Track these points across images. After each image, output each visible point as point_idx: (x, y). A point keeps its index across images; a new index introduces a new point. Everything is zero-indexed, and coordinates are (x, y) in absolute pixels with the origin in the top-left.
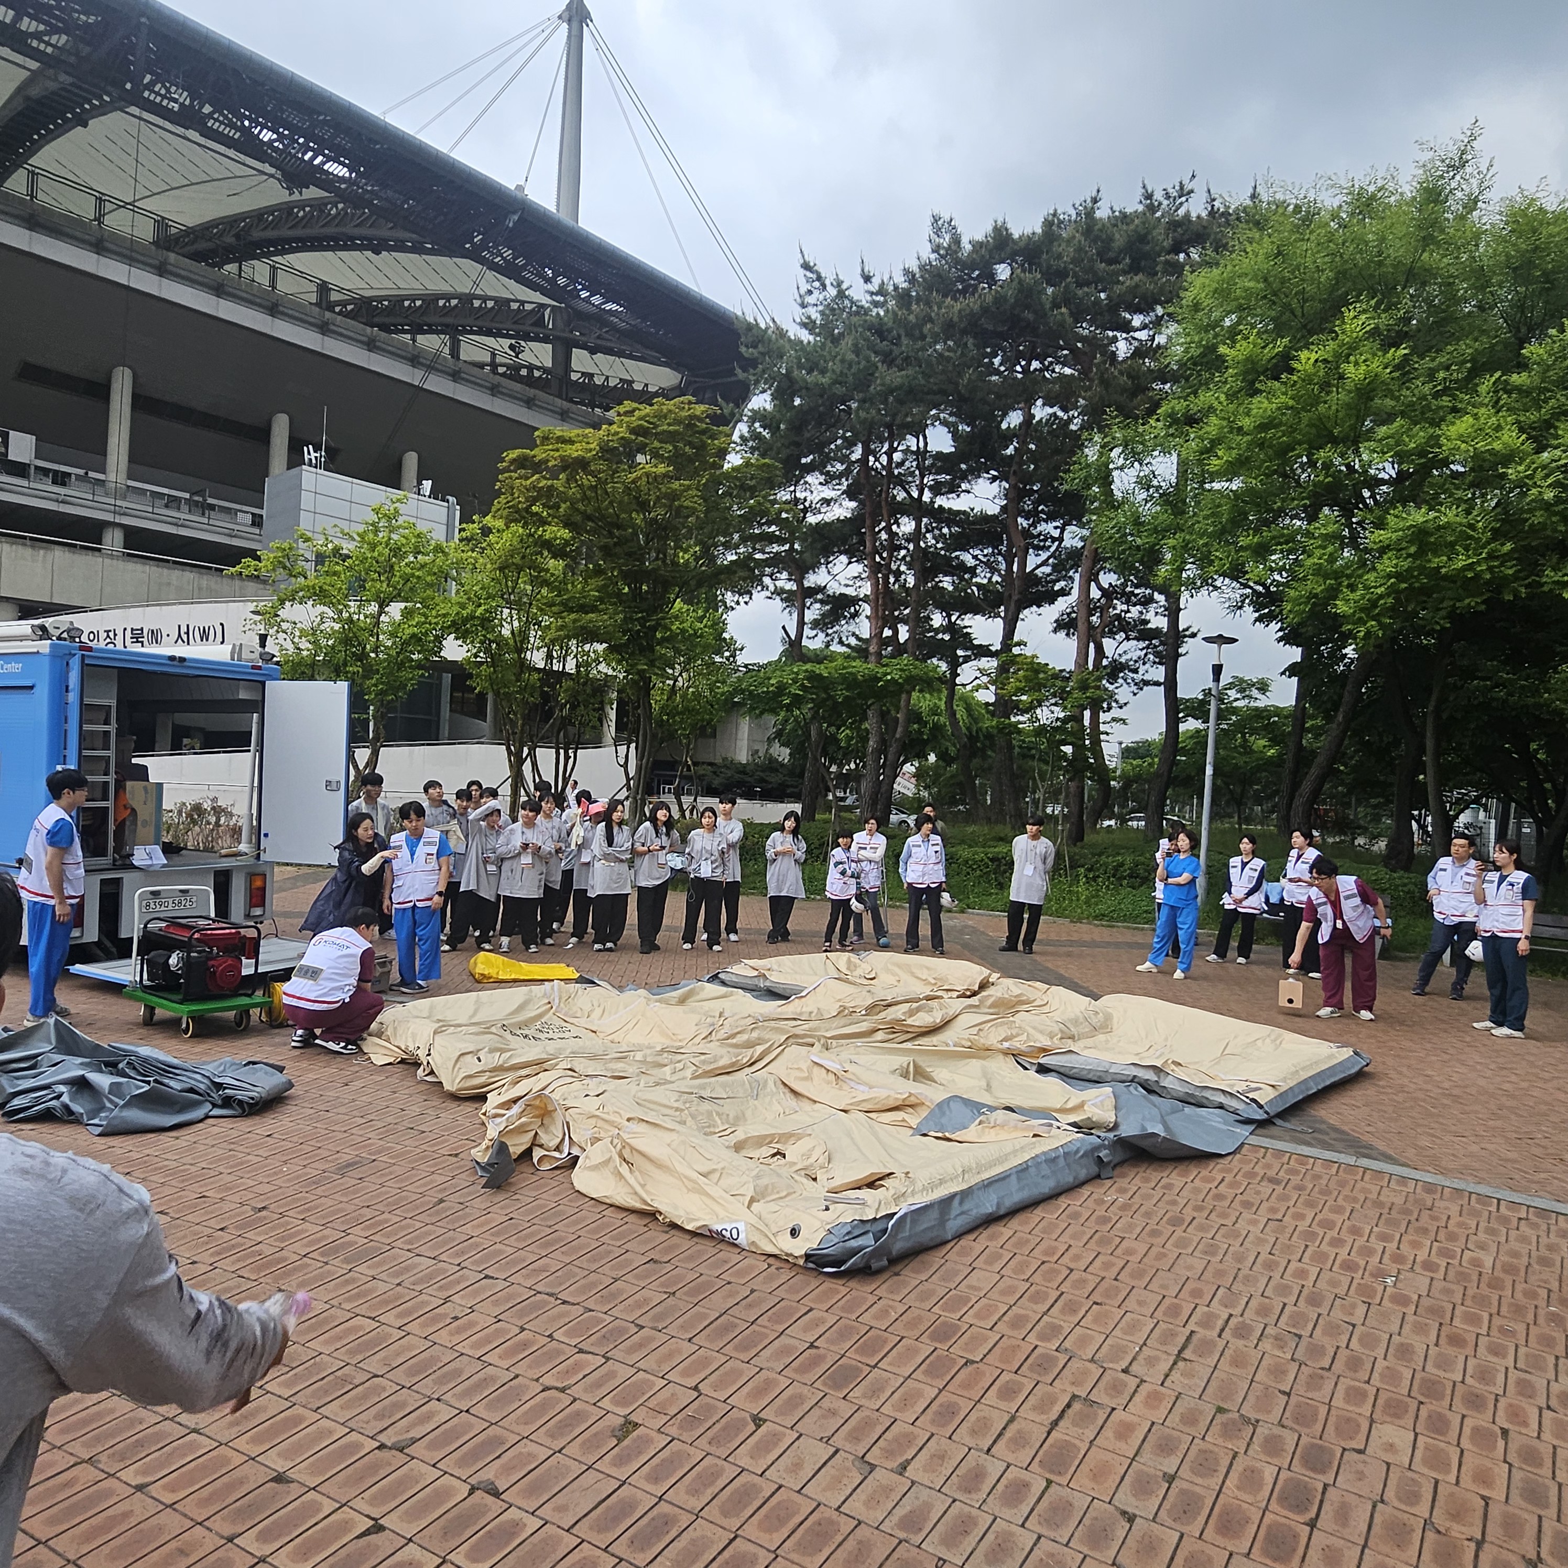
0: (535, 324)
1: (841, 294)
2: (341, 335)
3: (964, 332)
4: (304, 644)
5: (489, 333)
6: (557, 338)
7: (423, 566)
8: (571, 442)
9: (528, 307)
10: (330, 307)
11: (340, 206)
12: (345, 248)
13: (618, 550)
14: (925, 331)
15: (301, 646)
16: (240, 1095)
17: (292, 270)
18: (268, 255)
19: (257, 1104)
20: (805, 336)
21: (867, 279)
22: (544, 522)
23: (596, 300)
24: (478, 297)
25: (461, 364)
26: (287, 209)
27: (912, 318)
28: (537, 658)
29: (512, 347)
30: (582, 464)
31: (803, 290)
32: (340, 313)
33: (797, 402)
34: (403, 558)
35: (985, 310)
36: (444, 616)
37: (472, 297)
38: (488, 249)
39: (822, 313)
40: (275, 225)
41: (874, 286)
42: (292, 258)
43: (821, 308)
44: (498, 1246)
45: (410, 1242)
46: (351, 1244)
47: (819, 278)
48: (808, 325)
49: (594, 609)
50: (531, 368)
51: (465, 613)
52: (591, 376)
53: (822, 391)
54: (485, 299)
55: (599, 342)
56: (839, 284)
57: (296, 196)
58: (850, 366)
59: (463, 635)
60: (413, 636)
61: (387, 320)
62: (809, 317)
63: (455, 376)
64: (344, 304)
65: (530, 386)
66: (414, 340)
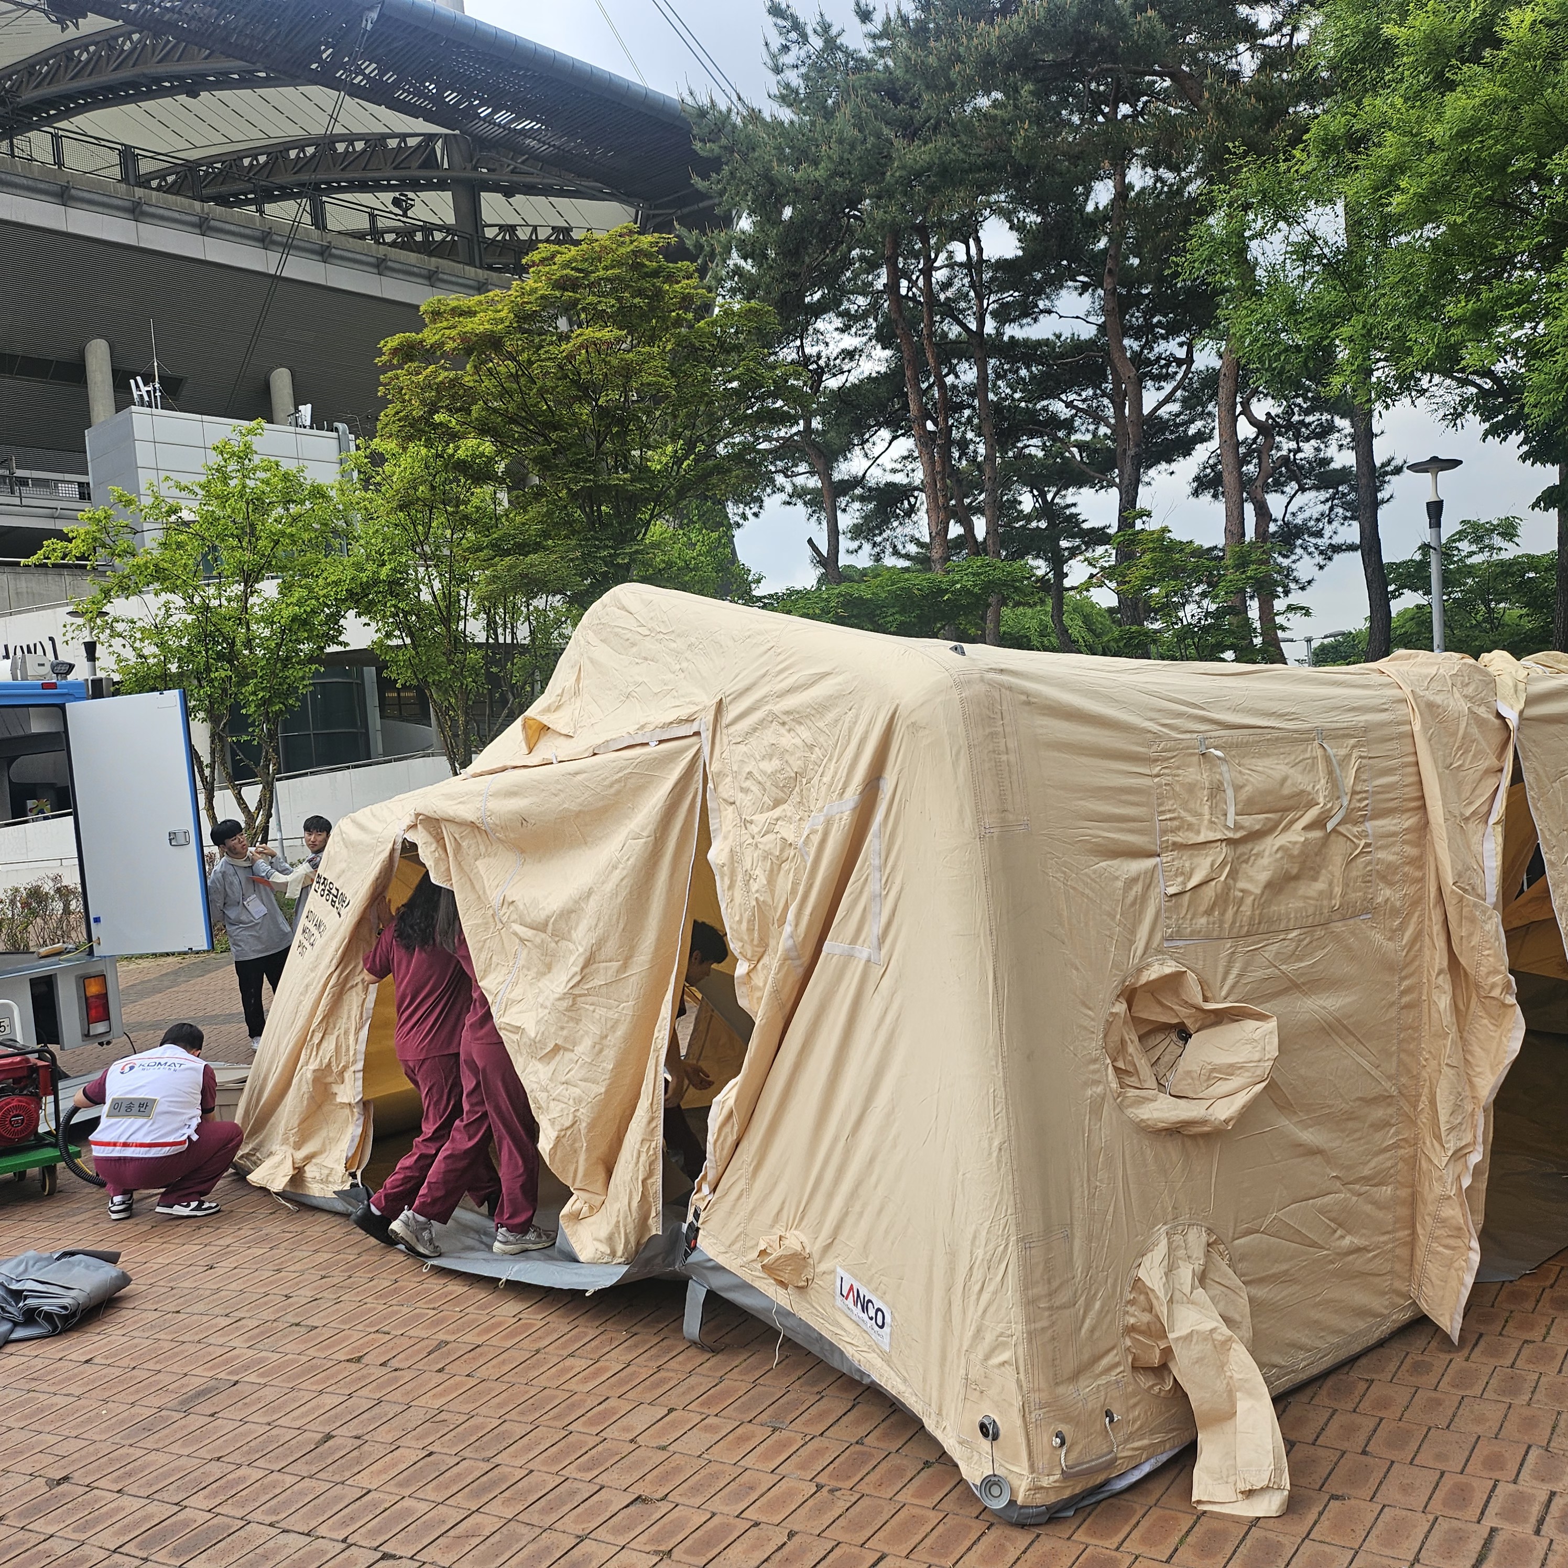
0: (423, 166)
1: (831, 45)
2: (162, 218)
3: (1010, 68)
4: (150, 649)
5: (363, 187)
6: (456, 181)
7: (295, 519)
8: (471, 313)
9: (412, 142)
10: (143, 181)
11: (136, 37)
12: (151, 95)
13: (561, 460)
14: (953, 74)
15: (146, 652)
16: (48, 1305)
17: (83, 137)
18: (50, 120)
19: (73, 1314)
20: (786, 115)
21: (865, 16)
22: (454, 436)
23: (502, 117)
24: (342, 138)
25: (329, 237)
26: (64, 52)
27: (932, 60)
28: (476, 629)
29: (396, 202)
30: (493, 342)
31: (775, 46)
32: (159, 189)
33: (787, 212)
34: (266, 513)
35: (1036, 31)
36: (336, 583)
37: (332, 139)
38: (342, 66)
39: (806, 77)
40: (52, 76)
41: (876, 25)
42: (82, 121)
43: (803, 70)
44: (407, 1503)
45: (275, 1511)
46: (185, 1523)
47: (797, 26)
48: (788, 97)
49: (537, 547)
50: (428, 229)
51: (364, 577)
52: (512, 229)
53: (818, 191)
54: (350, 139)
55: (516, 178)
56: (826, 28)
57: (72, 33)
58: (853, 147)
59: (367, 610)
60: (295, 619)
61: (224, 189)
62: (787, 86)
63: (324, 254)
64: (161, 175)
65: (430, 254)
66: (261, 212)
